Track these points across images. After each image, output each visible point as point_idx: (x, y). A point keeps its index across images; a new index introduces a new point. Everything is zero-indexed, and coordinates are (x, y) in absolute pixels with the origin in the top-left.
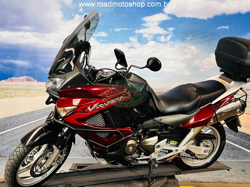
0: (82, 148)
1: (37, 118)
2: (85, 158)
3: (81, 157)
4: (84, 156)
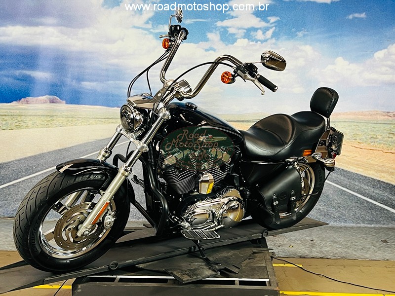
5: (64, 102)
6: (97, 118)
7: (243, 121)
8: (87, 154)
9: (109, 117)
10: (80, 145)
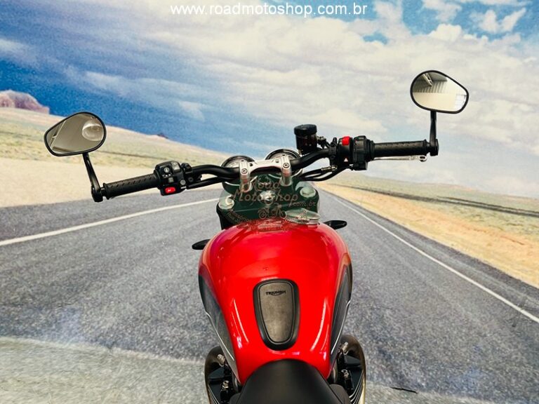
0: (176, 332)
1: (41, 228)
2: (182, 360)
3: (168, 359)
4: (178, 356)
5: (47, 109)
6: (114, 153)
7: (417, 198)
8: (86, 223)
9: (139, 153)
10: (73, 204)
